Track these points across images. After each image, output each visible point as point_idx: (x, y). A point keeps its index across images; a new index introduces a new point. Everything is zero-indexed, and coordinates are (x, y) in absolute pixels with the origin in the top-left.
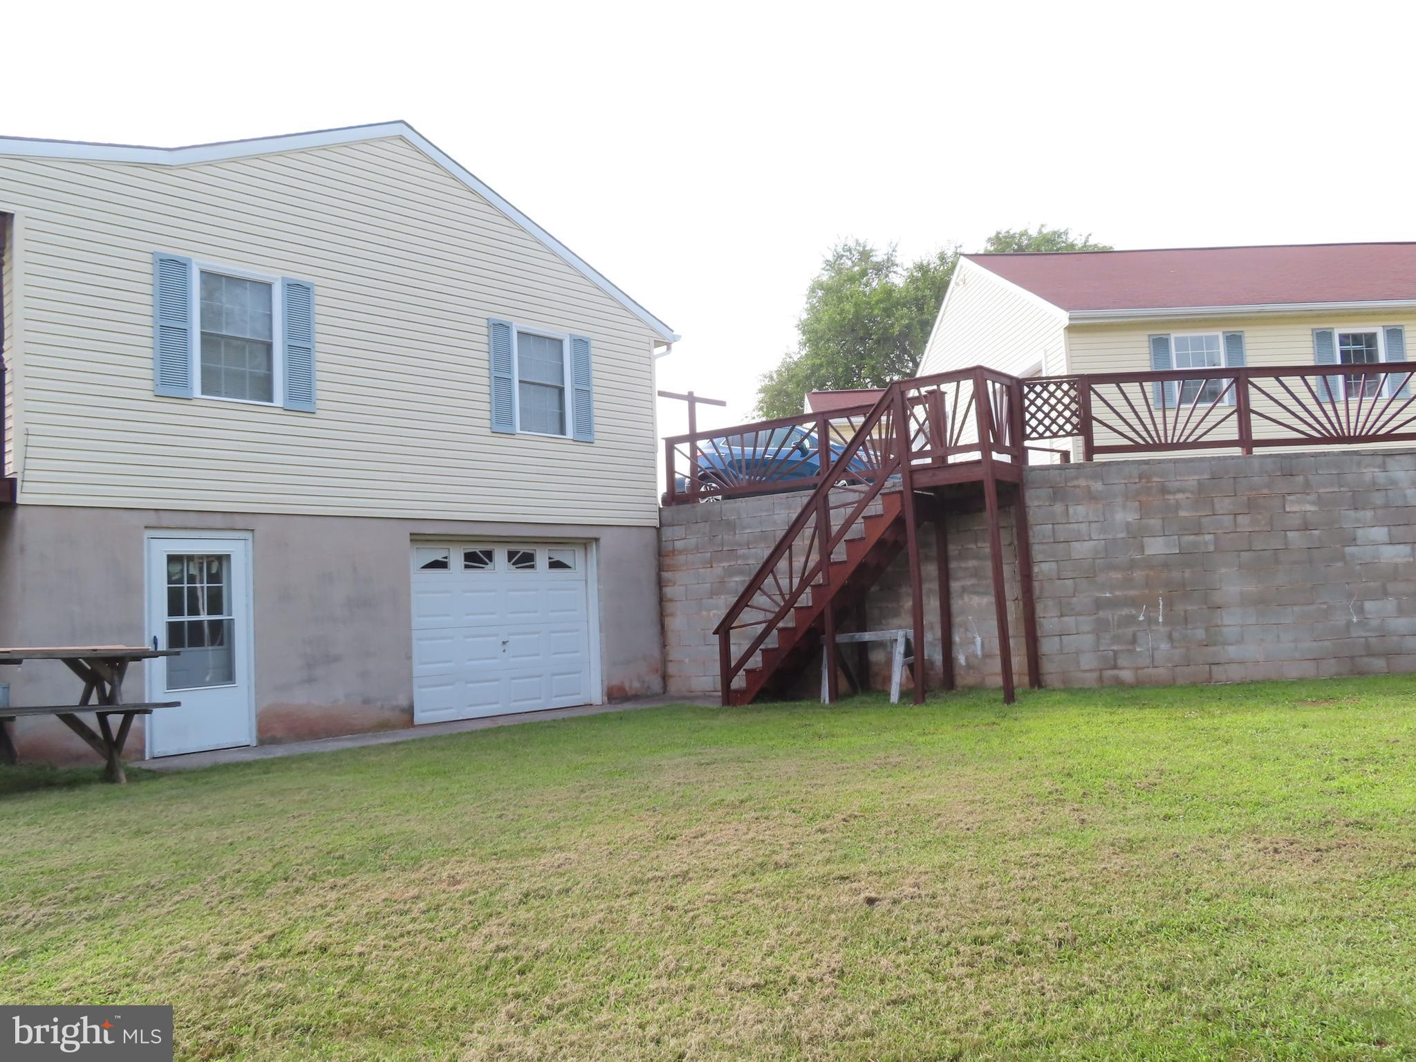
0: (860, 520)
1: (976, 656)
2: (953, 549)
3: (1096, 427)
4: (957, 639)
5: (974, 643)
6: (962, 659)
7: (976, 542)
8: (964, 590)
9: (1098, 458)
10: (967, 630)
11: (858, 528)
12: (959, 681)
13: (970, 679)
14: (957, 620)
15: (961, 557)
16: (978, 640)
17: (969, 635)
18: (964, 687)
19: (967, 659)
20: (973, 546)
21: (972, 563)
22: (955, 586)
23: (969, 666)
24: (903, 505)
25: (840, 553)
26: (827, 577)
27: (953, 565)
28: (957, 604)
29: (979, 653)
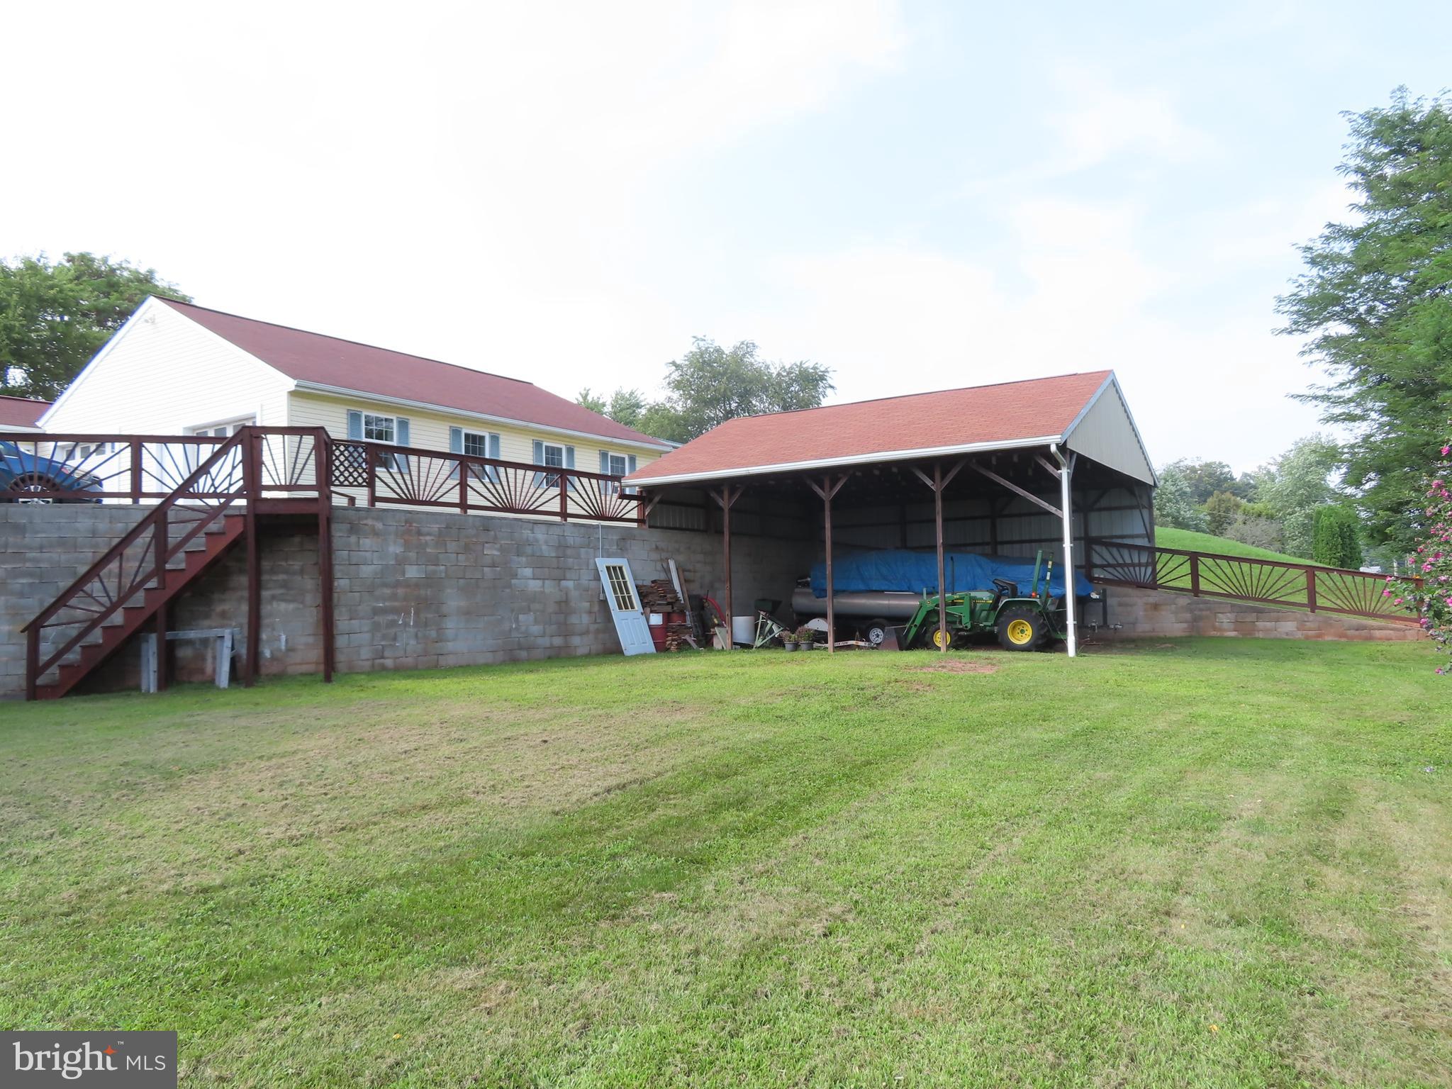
0: (202, 534)
1: (280, 650)
2: (266, 564)
3: (378, 482)
4: (264, 636)
5: (279, 640)
6: (267, 653)
7: (286, 560)
8: (273, 598)
9: (379, 505)
10: (273, 629)
11: (198, 543)
12: (264, 671)
13: (274, 669)
14: (265, 621)
15: (273, 571)
16: (283, 638)
17: (276, 633)
18: (267, 675)
19: (272, 653)
20: (283, 563)
21: (282, 577)
22: (265, 594)
23: (273, 658)
24: (245, 526)
25: (177, 562)
26: (162, 582)
27: (265, 577)
28: (266, 609)
29: (283, 647)
